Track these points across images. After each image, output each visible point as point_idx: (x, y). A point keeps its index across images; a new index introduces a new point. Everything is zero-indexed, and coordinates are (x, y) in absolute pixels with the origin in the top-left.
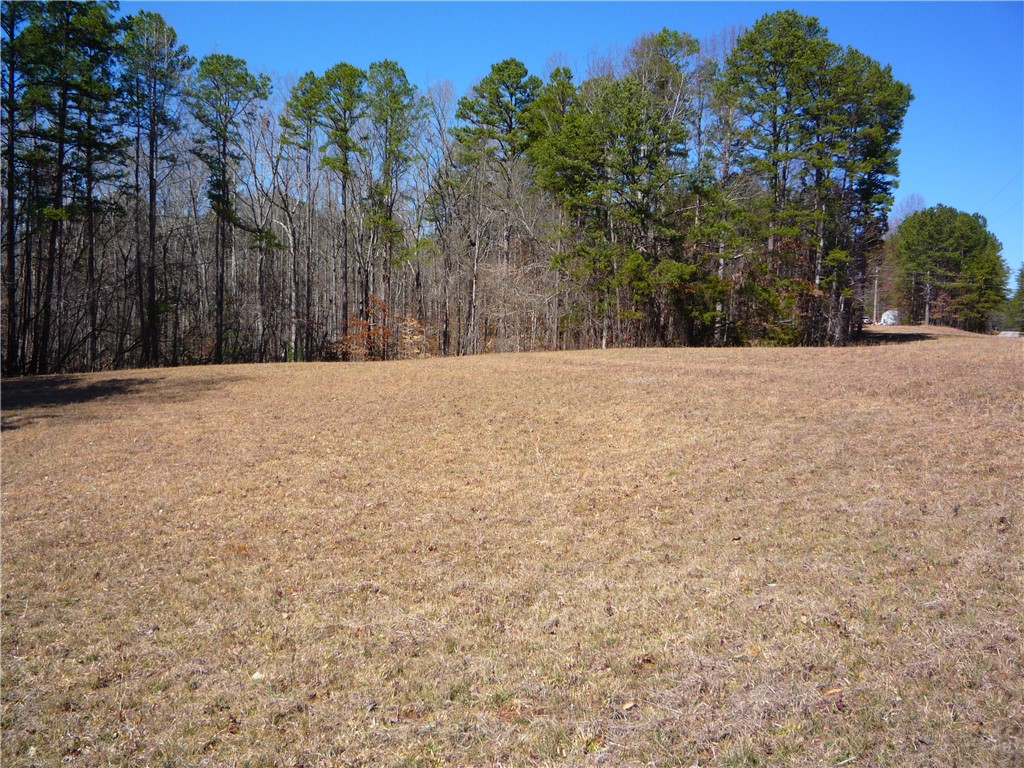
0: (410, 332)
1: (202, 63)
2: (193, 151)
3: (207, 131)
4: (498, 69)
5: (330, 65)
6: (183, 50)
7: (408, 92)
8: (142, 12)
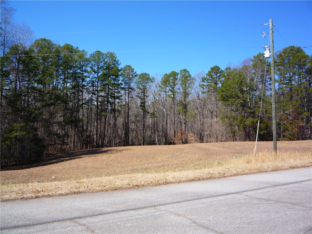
0: (191, 136)
1: (139, 75)
2: (137, 96)
3: (140, 91)
4: (212, 69)
5: (170, 72)
6: (136, 72)
7: (190, 76)
8: (126, 65)
